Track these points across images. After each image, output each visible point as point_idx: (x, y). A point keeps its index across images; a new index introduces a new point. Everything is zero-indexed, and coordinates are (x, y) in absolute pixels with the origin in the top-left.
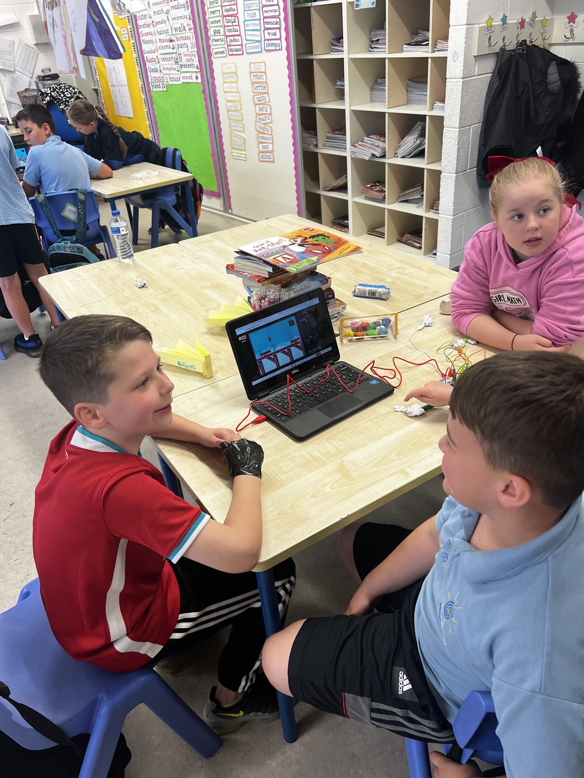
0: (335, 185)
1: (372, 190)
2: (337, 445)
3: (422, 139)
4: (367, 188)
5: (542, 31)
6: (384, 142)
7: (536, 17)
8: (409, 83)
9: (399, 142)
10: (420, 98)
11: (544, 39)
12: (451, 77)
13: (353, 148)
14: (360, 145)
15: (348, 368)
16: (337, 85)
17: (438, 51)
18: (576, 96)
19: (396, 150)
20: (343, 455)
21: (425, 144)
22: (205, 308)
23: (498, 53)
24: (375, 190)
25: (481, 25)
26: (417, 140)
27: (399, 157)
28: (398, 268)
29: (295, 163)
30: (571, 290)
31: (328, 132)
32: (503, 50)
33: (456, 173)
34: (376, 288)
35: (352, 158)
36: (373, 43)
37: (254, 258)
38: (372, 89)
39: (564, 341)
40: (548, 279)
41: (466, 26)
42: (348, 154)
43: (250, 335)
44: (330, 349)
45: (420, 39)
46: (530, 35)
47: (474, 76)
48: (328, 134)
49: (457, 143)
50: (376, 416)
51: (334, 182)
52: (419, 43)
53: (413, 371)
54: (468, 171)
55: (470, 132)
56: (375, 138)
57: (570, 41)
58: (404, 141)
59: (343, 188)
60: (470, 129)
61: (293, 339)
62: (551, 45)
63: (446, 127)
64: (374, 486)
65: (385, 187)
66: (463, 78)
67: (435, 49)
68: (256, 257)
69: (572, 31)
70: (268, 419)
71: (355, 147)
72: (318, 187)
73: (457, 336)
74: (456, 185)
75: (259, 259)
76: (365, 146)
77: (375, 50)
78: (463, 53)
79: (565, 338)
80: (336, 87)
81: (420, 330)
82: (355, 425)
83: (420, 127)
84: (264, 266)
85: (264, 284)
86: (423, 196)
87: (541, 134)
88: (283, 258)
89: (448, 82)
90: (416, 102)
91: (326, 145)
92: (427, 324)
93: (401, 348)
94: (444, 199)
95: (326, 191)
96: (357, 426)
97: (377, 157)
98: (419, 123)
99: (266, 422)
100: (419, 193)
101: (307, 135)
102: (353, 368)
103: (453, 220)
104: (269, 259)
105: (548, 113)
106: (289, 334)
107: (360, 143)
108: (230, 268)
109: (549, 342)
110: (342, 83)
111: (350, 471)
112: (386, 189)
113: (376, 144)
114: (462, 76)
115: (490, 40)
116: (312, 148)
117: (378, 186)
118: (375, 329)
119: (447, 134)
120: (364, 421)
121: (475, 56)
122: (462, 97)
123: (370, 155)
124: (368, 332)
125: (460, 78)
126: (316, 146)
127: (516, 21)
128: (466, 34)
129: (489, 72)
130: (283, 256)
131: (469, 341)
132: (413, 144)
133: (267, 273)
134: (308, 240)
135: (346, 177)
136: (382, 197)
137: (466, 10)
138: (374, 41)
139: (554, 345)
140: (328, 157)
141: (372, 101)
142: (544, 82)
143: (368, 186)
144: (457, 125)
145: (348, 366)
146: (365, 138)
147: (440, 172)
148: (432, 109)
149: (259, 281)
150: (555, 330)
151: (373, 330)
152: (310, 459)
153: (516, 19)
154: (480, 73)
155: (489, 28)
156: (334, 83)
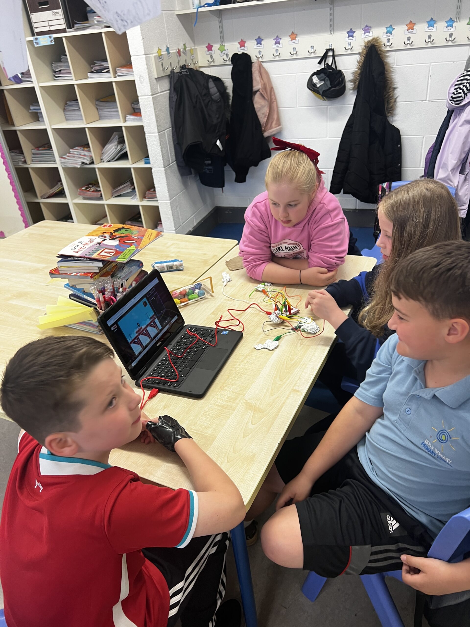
0: (52, 192)
1: (88, 191)
2: (231, 389)
3: (121, 145)
4: (83, 190)
5: (192, 58)
6: (89, 151)
7: (186, 48)
8: (97, 102)
9: (102, 150)
10: (110, 114)
11: (195, 64)
12: (142, 95)
13: (62, 159)
14: (68, 156)
15: (196, 329)
16: (30, 109)
17: (119, 76)
18: (228, 102)
19: (101, 156)
20: (242, 396)
21: (125, 148)
22: (22, 317)
23: (169, 75)
24: (91, 191)
25: (154, 55)
26: (117, 146)
27: (105, 161)
28: (172, 244)
29: (10, 179)
30: (333, 230)
31: (33, 149)
32: (172, 72)
33: (164, 167)
34: (172, 263)
35: (63, 168)
36: (56, 74)
37: (79, 259)
38: (64, 110)
39: (334, 267)
40: (315, 227)
41: (144, 56)
42: (58, 164)
43: (119, 323)
44: (176, 317)
45: (98, 68)
46: (186, 61)
47: (158, 93)
48: (33, 151)
49: (159, 144)
50: (243, 357)
51: (51, 190)
52: (99, 71)
53: (244, 317)
54: (171, 164)
55: (165, 135)
56: (79, 149)
57: (212, 64)
58: (106, 149)
59: (61, 194)
60: (165, 133)
61: (150, 317)
62: (200, 67)
63: (148, 133)
64: (283, 409)
65: (99, 187)
66: (152, 95)
67: (116, 75)
68: (80, 257)
69: (211, 57)
70: (161, 390)
71: (65, 158)
72: (36, 196)
73: (254, 283)
74: (166, 176)
75: (84, 258)
76: (74, 157)
77: (60, 78)
78: (148, 76)
79: (335, 265)
80: (30, 111)
81: (226, 285)
82: (233, 369)
83: (117, 136)
84: (93, 263)
85: (95, 278)
86: (134, 188)
87: (217, 131)
88: (105, 252)
89: (140, 99)
90: (109, 117)
91: (34, 160)
92: (228, 280)
93: (222, 303)
94: (159, 188)
95: (44, 198)
96: (235, 370)
97: (86, 164)
98: (115, 133)
99: (159, 394)
100: (129, 188)
101: (13, 154)
102: (201, 327)
103: (171, 203)
104: (95, 256)
105: (217, 116)
106: (146, 314)
107: (68, 155)
108: (54, 273)
109: (326, 270)
110: (38, 108)
111: (257, 406)
112: (101, 189)
113: (83, 154)
114: (151, 94)
115: (162, 65)
116: (21, 165)
117: (92, 187)
118: (194, 293)
119: (149, 138)
120: (238, 364)
121: (156, 79)
122: (155, 109)
123: (80, 164)
124: (190, 297)
125: (150, 95)
126: (25, 162)
127: (175, 51)
128: (146, 62)
129: (166, 89)
130: (105, 251)
131: (266, 284)
132: (115, 150)
133: (97, 268)
134: (114, 234)
135: (62, 184)
136: (99, 196)
137: (142, 44)
138: (57, 72)
139: (329, 271)
140: (39, 171)
141: (67, 120)
142: (208, 94)
143: (84, 188)
144: (156, 130)
145: (196, 327)
146: (71, 150)
147: (151, 169)
148: (125, 121)
149: (91, 277)
150: (328, 261)
151: (193, 294)
152: (220, 408)
153: (174, 50)
154: (162, 91)
155: (160, 57)
156: (27, 108)
